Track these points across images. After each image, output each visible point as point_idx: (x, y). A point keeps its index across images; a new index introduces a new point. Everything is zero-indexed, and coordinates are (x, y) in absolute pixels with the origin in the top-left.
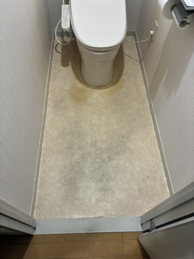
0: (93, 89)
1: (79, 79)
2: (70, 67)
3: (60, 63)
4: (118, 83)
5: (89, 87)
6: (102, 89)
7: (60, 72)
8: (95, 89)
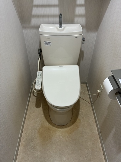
0: (57, 128)
1: (46, 119)
2: (41, 108)
3: (35, 104)
4: (76, 123)
5: (54, 126)
6: (64, 128)
7: (34, 112)
8: (59, 128)
